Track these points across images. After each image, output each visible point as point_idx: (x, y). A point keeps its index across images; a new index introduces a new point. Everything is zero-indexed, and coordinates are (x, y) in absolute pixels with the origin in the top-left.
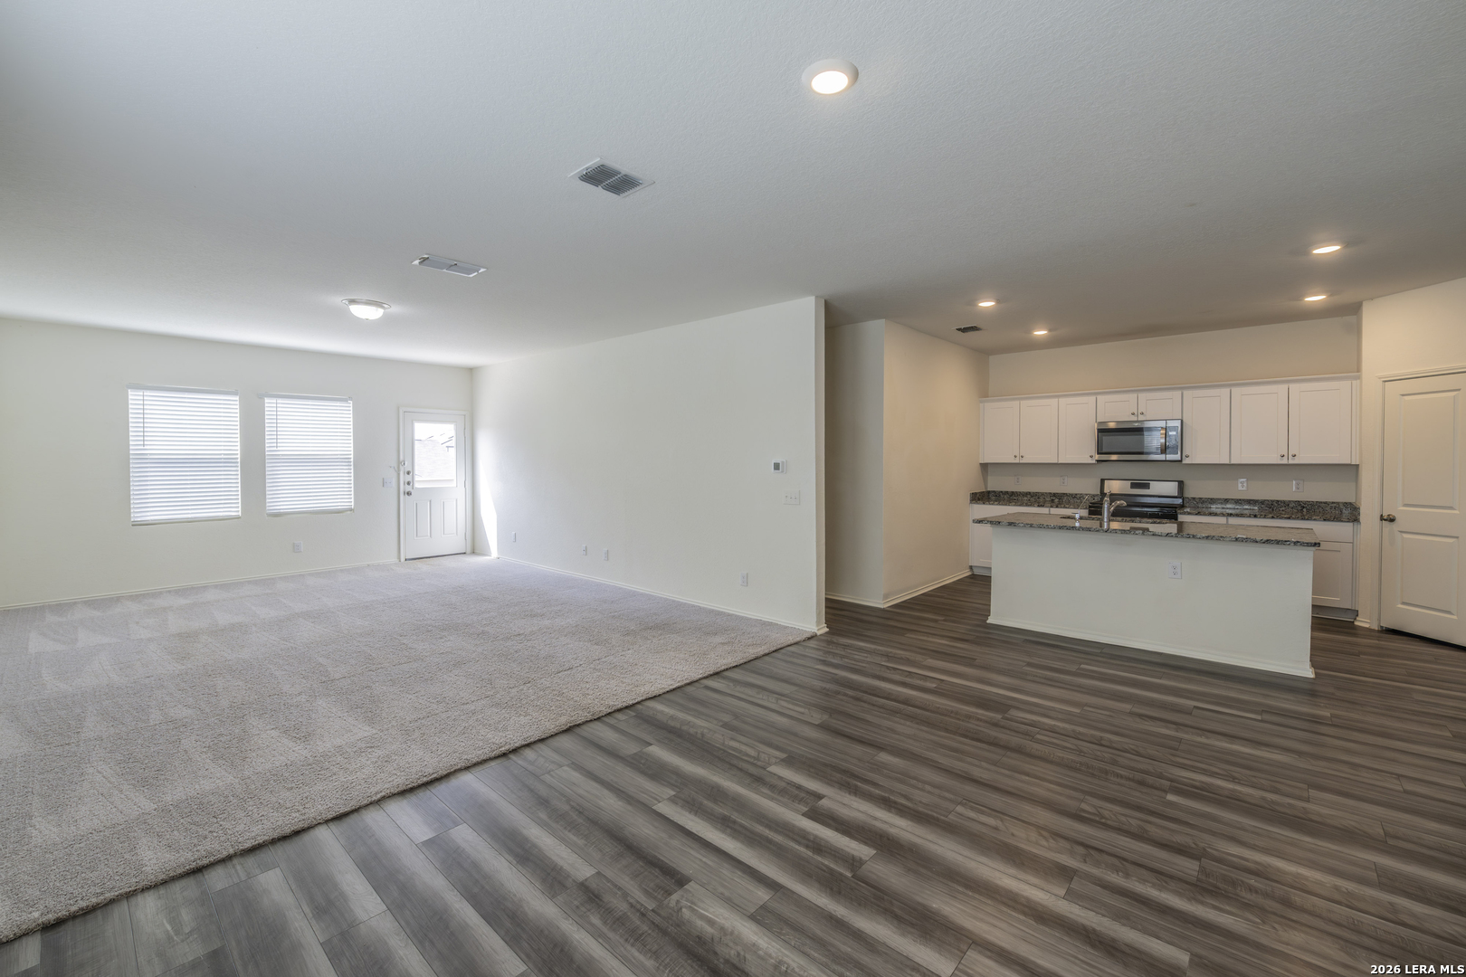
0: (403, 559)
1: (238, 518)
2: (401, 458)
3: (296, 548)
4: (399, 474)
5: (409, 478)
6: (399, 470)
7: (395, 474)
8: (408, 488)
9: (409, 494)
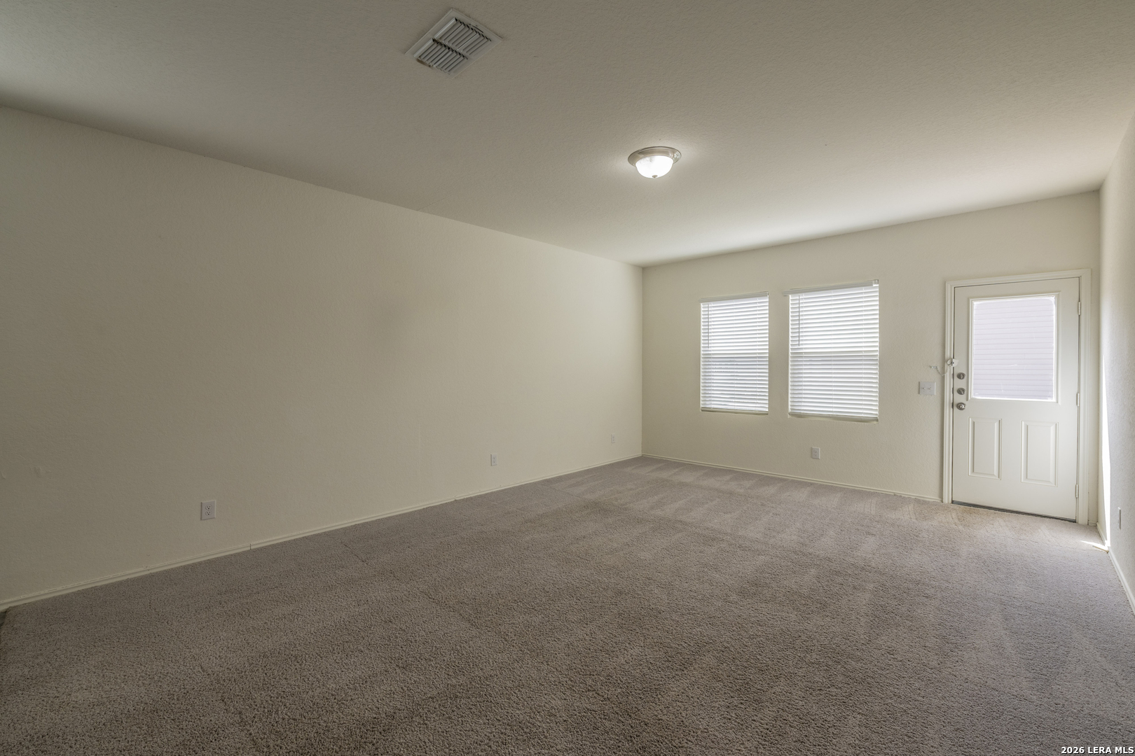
0: (947, 499)
1: (766, 414)
2: (948, 354)
3: (813, 454)
4: (943, 379)
5: (960, 384)
6: (943, 372)
7: (937, 377)
8: (959, 399)
9: (960, 406)
